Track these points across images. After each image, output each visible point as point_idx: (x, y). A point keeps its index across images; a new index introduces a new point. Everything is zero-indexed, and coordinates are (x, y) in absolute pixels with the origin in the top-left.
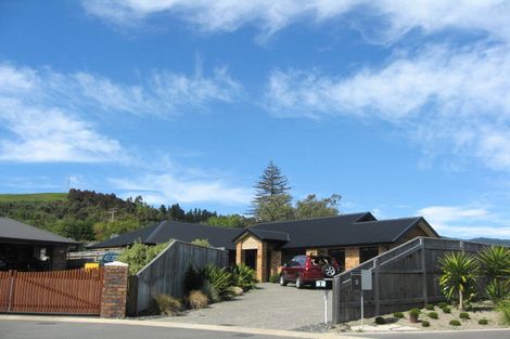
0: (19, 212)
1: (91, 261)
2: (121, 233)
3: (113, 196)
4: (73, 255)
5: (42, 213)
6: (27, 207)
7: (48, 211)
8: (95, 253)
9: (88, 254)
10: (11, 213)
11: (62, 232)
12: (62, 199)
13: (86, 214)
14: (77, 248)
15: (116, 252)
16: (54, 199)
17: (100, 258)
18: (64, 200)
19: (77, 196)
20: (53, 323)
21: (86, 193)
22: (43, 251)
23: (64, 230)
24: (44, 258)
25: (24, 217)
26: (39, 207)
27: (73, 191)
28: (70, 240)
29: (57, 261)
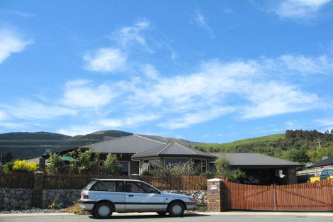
0: (258, 148)
1: (313, 176)
2: (329, 155)
3: (315, 131)
4: (300, 173)
5: (272, 148)
6: (262, 145)
7: (275, 146)
8: (315, 170)
9: (310, 172)
10: (253, 150)
11: (289, 158)
12: (282, 137)
13: (299, 146)
14: (302, 168)
15: (329, 168)
16: (277, 138)
17: (320, 173)
18: (283, 138)
19: (291, 134)
20: (306, 217)
21: (297, 132)
22: (281, 171)
23: (290, 157)
24: (282, 176)
25: (262, 152)
26: (269, 144)
27: (288, 132)
28: (297, 163)
29: (290, 177)
